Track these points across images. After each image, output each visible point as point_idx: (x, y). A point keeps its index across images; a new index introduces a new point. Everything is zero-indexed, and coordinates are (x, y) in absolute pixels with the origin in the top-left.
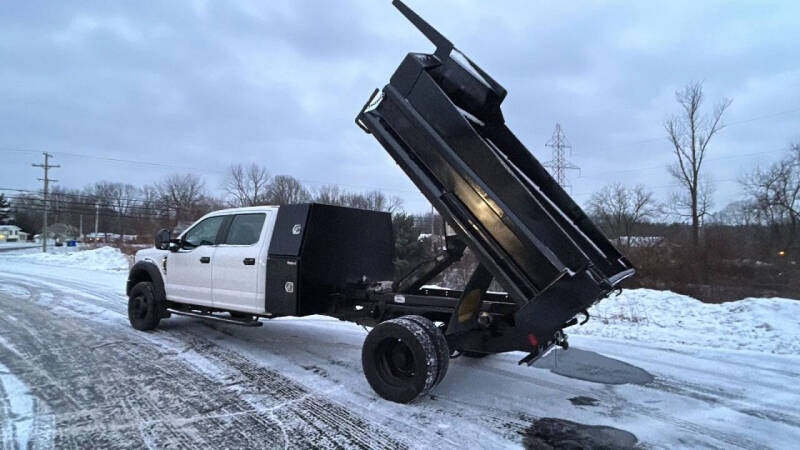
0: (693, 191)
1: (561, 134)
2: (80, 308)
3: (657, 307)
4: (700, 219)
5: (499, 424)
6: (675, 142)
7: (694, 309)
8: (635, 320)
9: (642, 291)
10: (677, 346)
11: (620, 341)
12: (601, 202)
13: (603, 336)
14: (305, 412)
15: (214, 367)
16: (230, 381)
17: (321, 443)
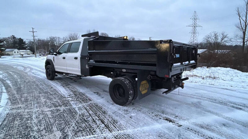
0: (244, 33)
1: (196, 15)
2: (35, 73)
3: (224, 74)
4: (246, 43)
5: (153, 115)
6: (239, 15)
7: (238, 74)
8: (215, 78)
9: (219, 68)
10: (229, 87)
11: (207, 85)
12: (208, 38)
13: (201, 83)
14: (88, 108)
15: (66, 92)
16: (69, 97)
17: (88, 119)
